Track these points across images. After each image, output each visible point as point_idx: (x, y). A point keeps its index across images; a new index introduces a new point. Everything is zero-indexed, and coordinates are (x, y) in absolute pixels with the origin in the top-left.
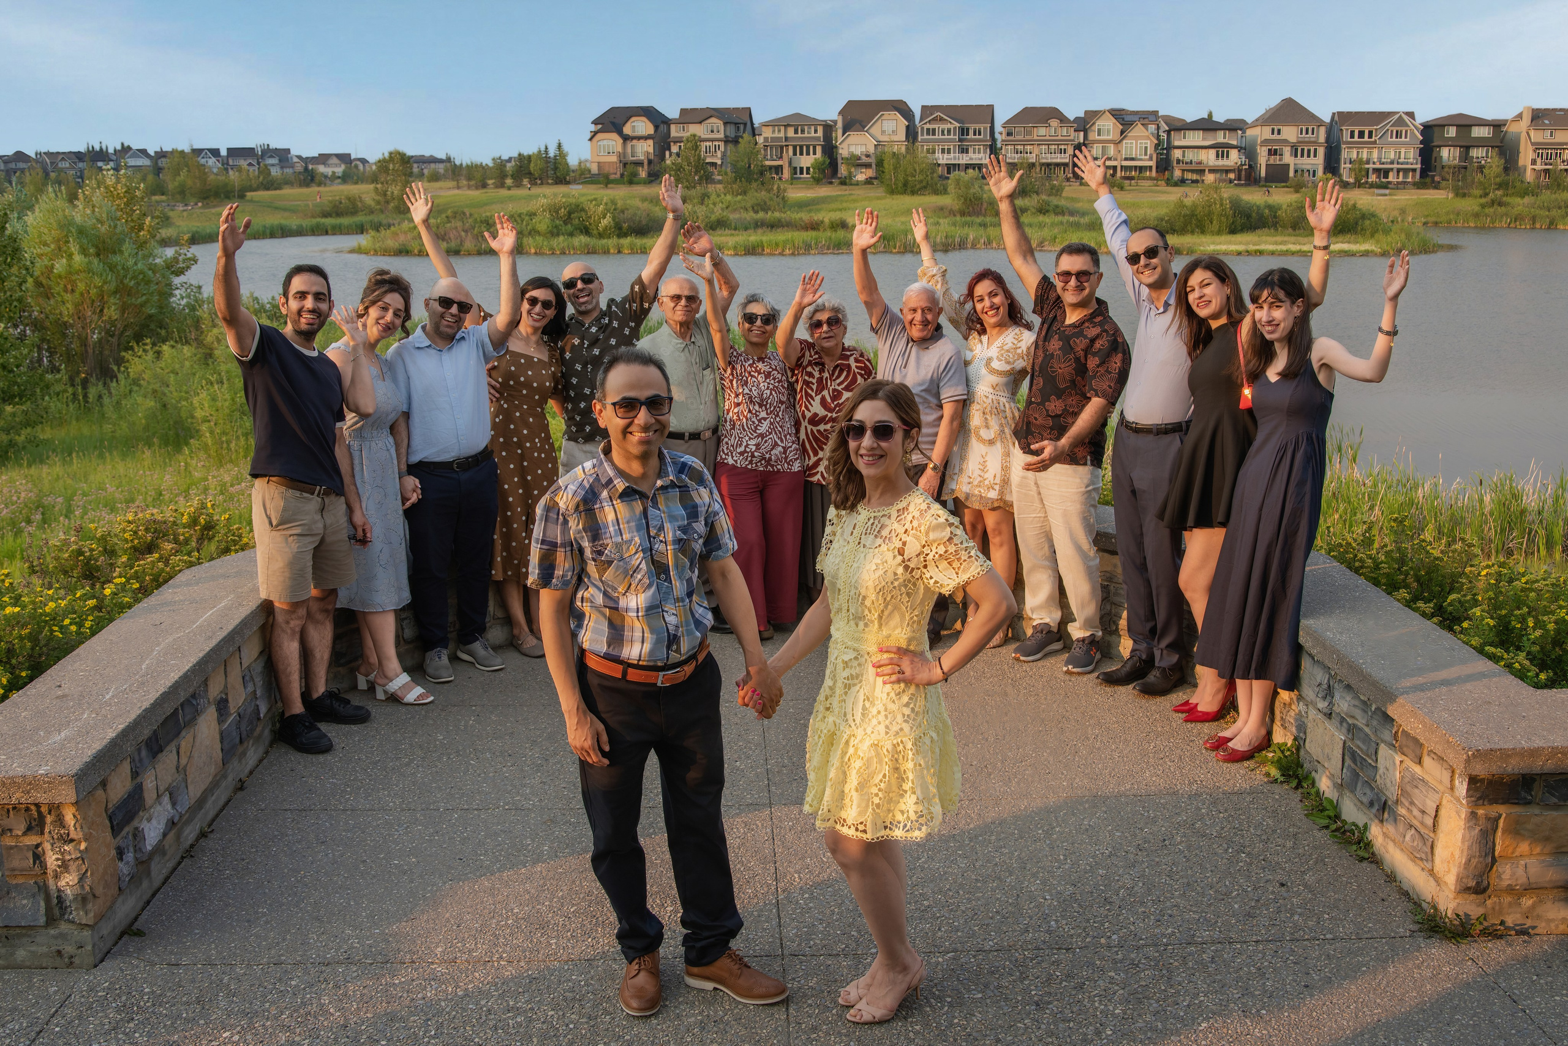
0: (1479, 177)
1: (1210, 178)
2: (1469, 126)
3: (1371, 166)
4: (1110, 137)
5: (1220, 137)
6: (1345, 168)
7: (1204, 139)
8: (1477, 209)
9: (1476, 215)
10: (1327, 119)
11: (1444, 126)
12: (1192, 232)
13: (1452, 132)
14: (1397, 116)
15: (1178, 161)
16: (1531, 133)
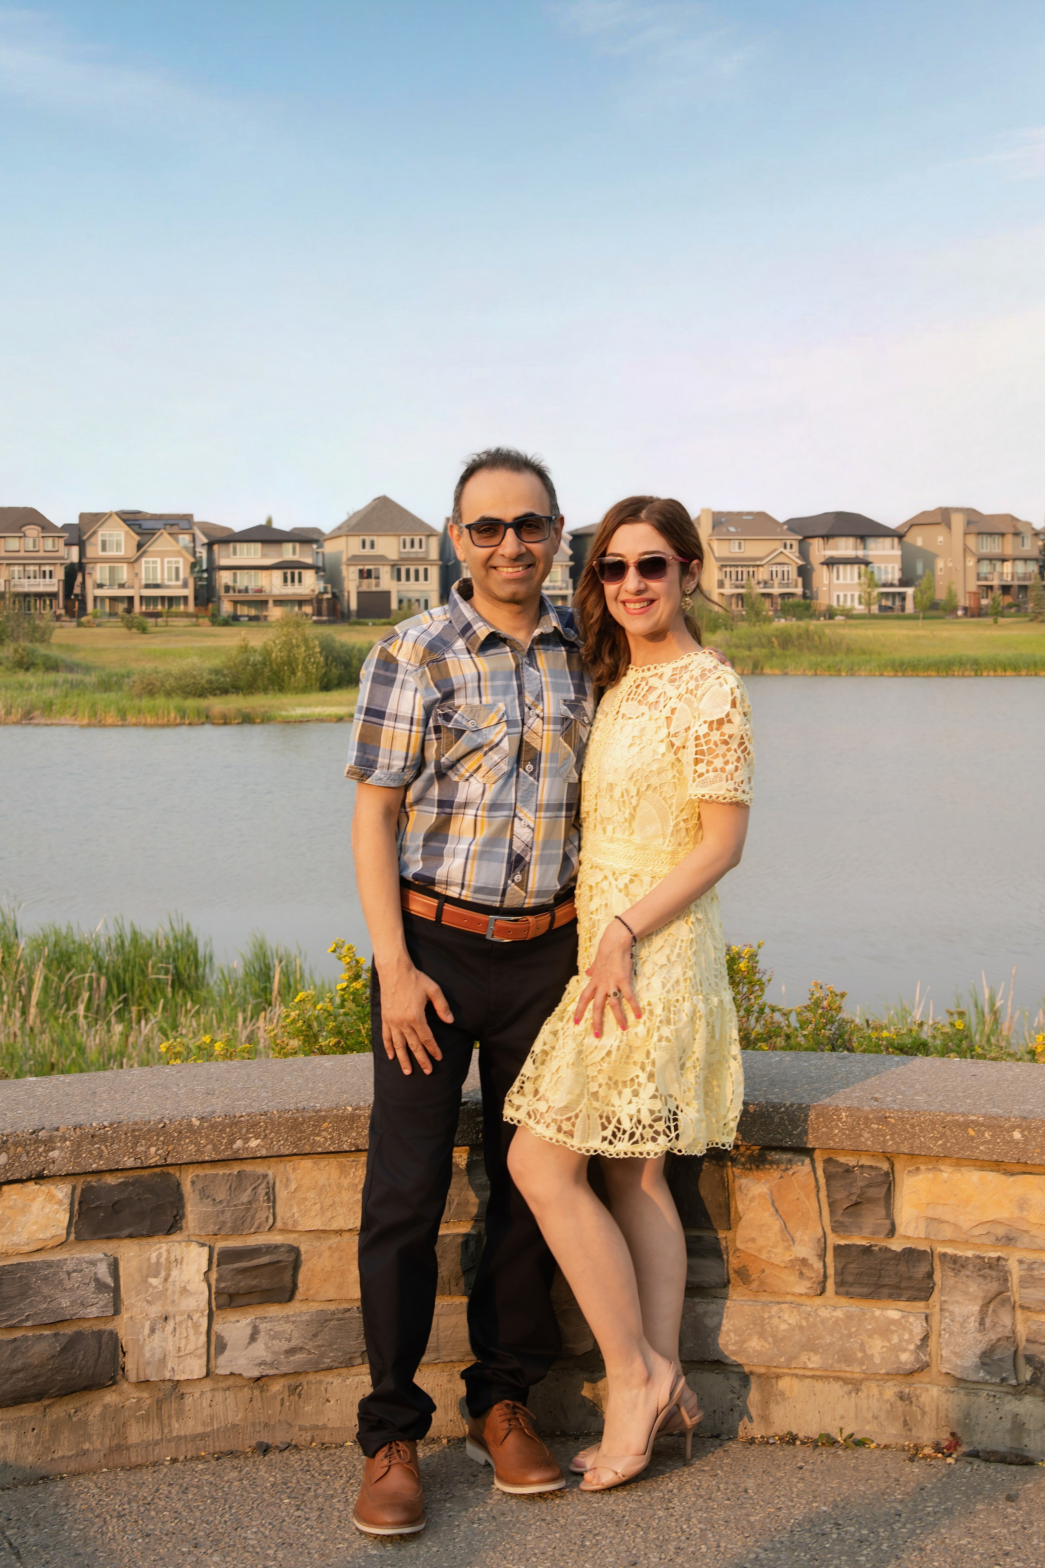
1: (275, 613)
4: (122, 553)
5: (288, 552)
7: (264, 556)
10: (439, 527)
12: (265, 690)
15: (227, 588)
16: (715, 545)
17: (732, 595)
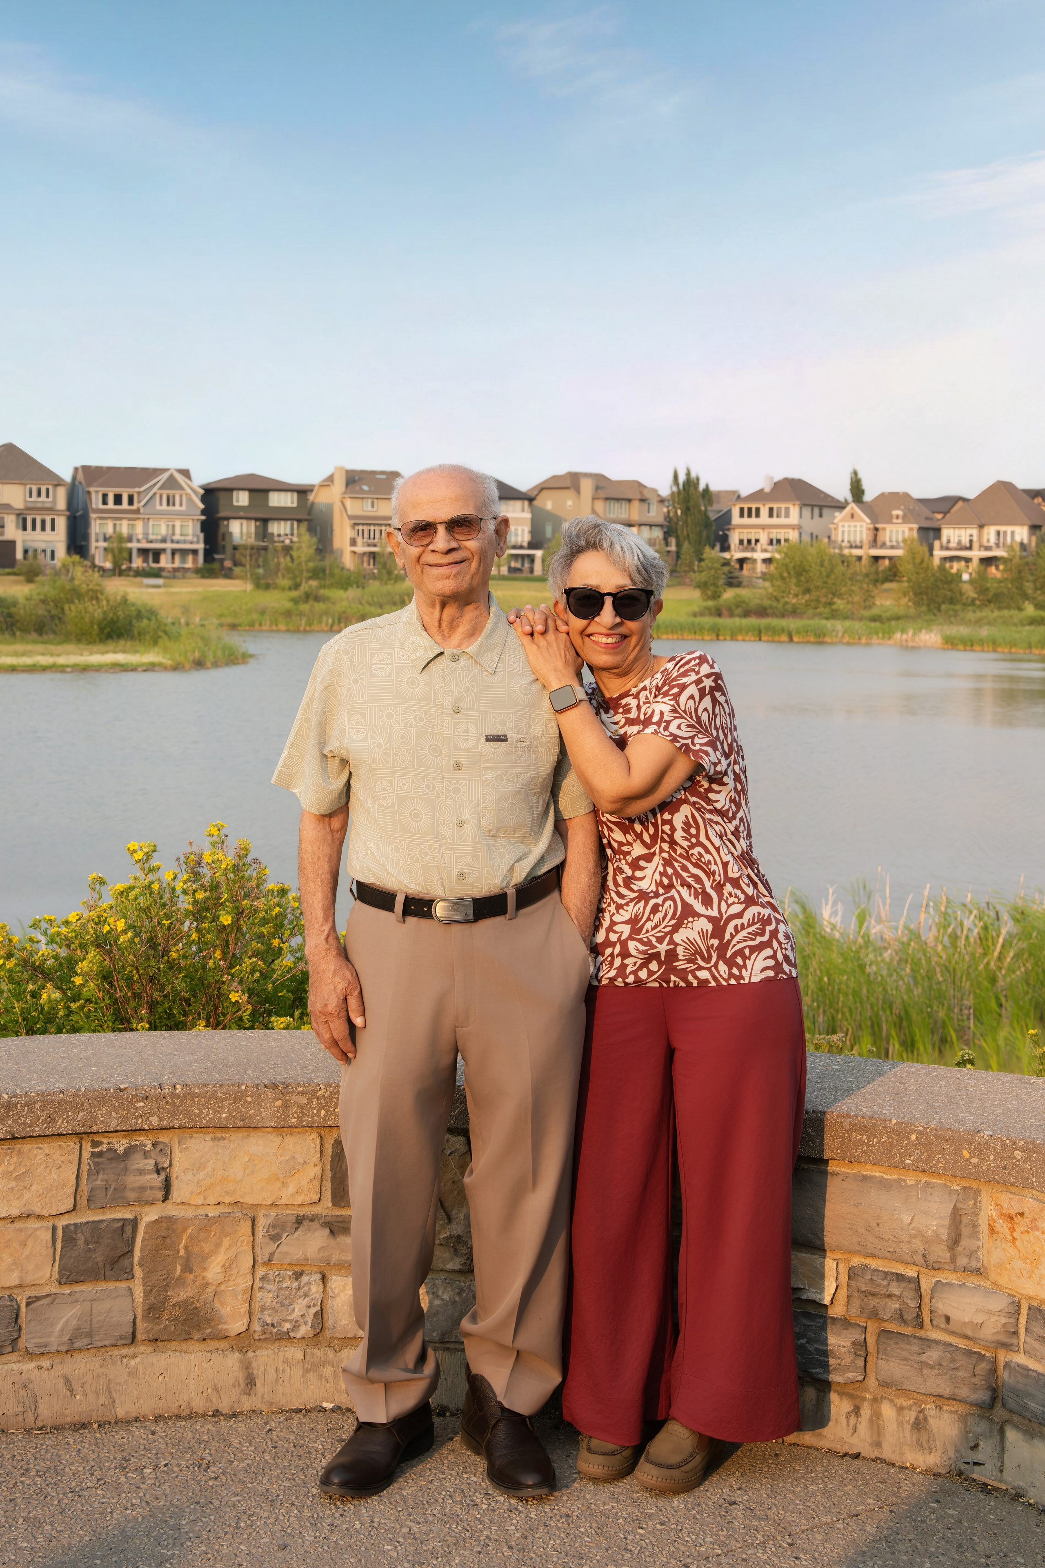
0: (284, 561)
2: (266, 491)
3: (134, 545)
6: (97, 547)
8: (289, 605)
9: (288, 614)
10: (67, 477)
11: (230, 490)
13: (242, 499)
14: (165, 476)
16: (348, 503)
17: (364, 554)
